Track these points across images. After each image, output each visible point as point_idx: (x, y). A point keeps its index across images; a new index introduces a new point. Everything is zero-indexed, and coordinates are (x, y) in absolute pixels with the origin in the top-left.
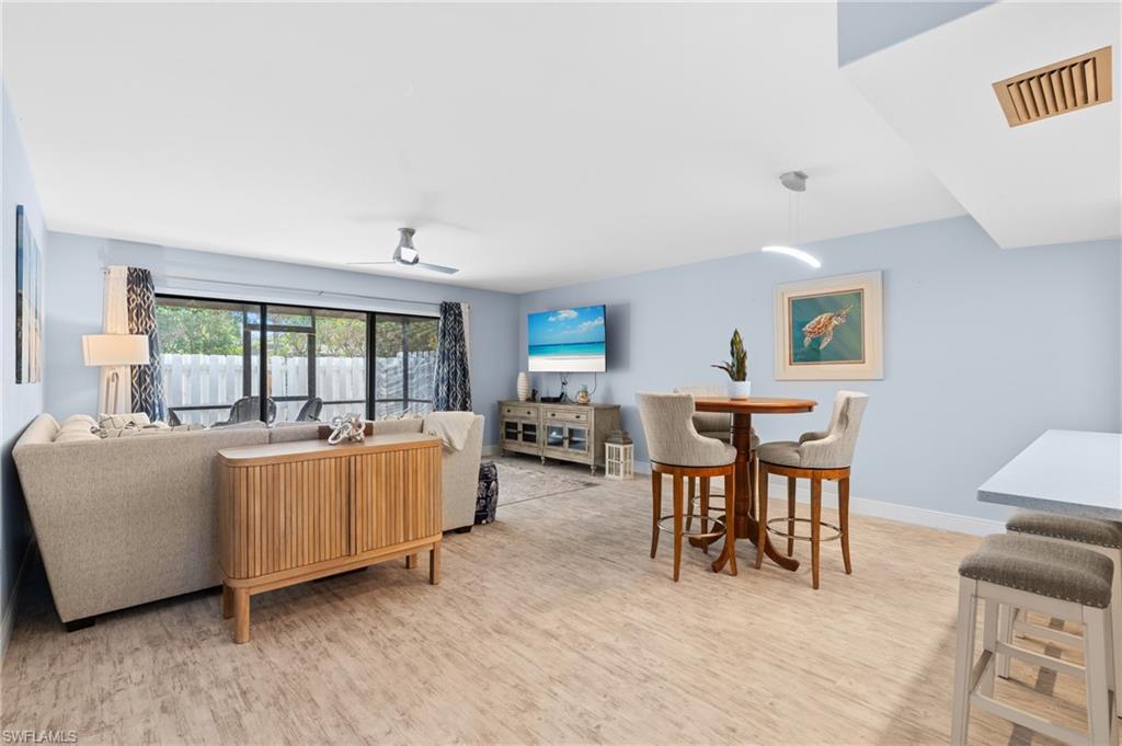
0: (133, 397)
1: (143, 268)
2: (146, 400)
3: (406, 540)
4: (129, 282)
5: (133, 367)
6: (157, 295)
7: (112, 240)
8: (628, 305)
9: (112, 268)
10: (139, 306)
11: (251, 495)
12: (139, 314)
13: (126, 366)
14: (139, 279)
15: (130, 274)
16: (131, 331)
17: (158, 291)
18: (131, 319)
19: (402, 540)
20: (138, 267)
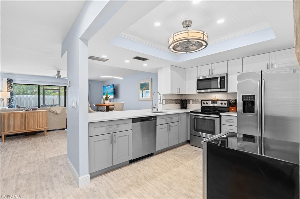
0: (8, 104)
1: (10, 78)
2: (11, 105)
3: (38, 128)
4: (7, 81)
5: (8, 98)
6: (14, 84)
7: (4, 73)
8: (119, 84)
9: (4, 79)
10: (9, 86)
11: (4, 119)
12: (9, 87)
13: (6, 98)
14: (10, 81)
15: (8, 80)
16: (8, 91)
17: (14, 83)
18: (7, 89)
19: (37, 128)
20: (9, 78)
